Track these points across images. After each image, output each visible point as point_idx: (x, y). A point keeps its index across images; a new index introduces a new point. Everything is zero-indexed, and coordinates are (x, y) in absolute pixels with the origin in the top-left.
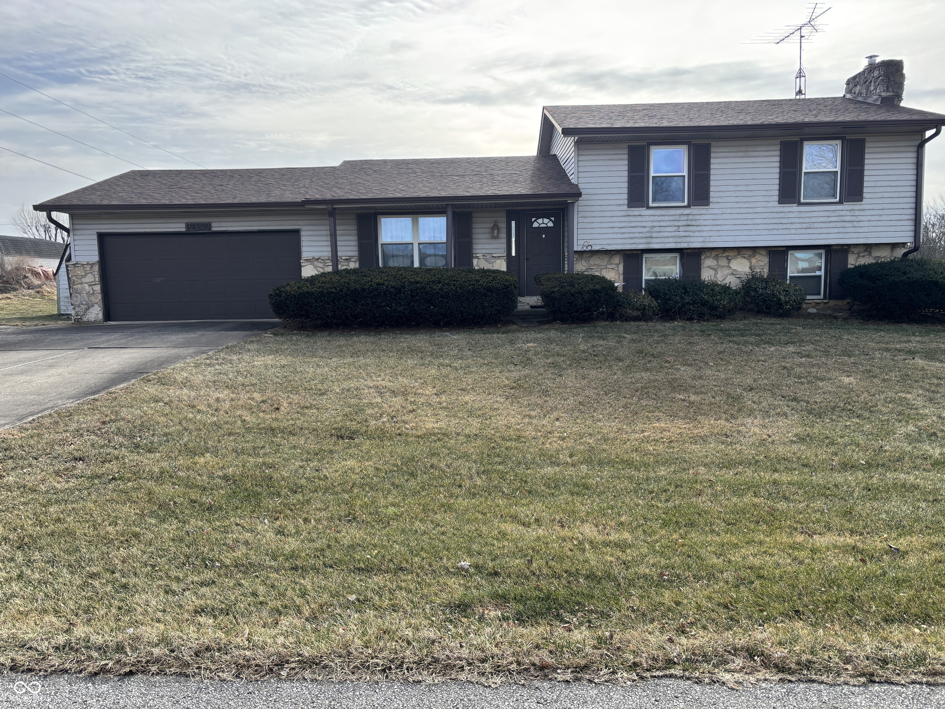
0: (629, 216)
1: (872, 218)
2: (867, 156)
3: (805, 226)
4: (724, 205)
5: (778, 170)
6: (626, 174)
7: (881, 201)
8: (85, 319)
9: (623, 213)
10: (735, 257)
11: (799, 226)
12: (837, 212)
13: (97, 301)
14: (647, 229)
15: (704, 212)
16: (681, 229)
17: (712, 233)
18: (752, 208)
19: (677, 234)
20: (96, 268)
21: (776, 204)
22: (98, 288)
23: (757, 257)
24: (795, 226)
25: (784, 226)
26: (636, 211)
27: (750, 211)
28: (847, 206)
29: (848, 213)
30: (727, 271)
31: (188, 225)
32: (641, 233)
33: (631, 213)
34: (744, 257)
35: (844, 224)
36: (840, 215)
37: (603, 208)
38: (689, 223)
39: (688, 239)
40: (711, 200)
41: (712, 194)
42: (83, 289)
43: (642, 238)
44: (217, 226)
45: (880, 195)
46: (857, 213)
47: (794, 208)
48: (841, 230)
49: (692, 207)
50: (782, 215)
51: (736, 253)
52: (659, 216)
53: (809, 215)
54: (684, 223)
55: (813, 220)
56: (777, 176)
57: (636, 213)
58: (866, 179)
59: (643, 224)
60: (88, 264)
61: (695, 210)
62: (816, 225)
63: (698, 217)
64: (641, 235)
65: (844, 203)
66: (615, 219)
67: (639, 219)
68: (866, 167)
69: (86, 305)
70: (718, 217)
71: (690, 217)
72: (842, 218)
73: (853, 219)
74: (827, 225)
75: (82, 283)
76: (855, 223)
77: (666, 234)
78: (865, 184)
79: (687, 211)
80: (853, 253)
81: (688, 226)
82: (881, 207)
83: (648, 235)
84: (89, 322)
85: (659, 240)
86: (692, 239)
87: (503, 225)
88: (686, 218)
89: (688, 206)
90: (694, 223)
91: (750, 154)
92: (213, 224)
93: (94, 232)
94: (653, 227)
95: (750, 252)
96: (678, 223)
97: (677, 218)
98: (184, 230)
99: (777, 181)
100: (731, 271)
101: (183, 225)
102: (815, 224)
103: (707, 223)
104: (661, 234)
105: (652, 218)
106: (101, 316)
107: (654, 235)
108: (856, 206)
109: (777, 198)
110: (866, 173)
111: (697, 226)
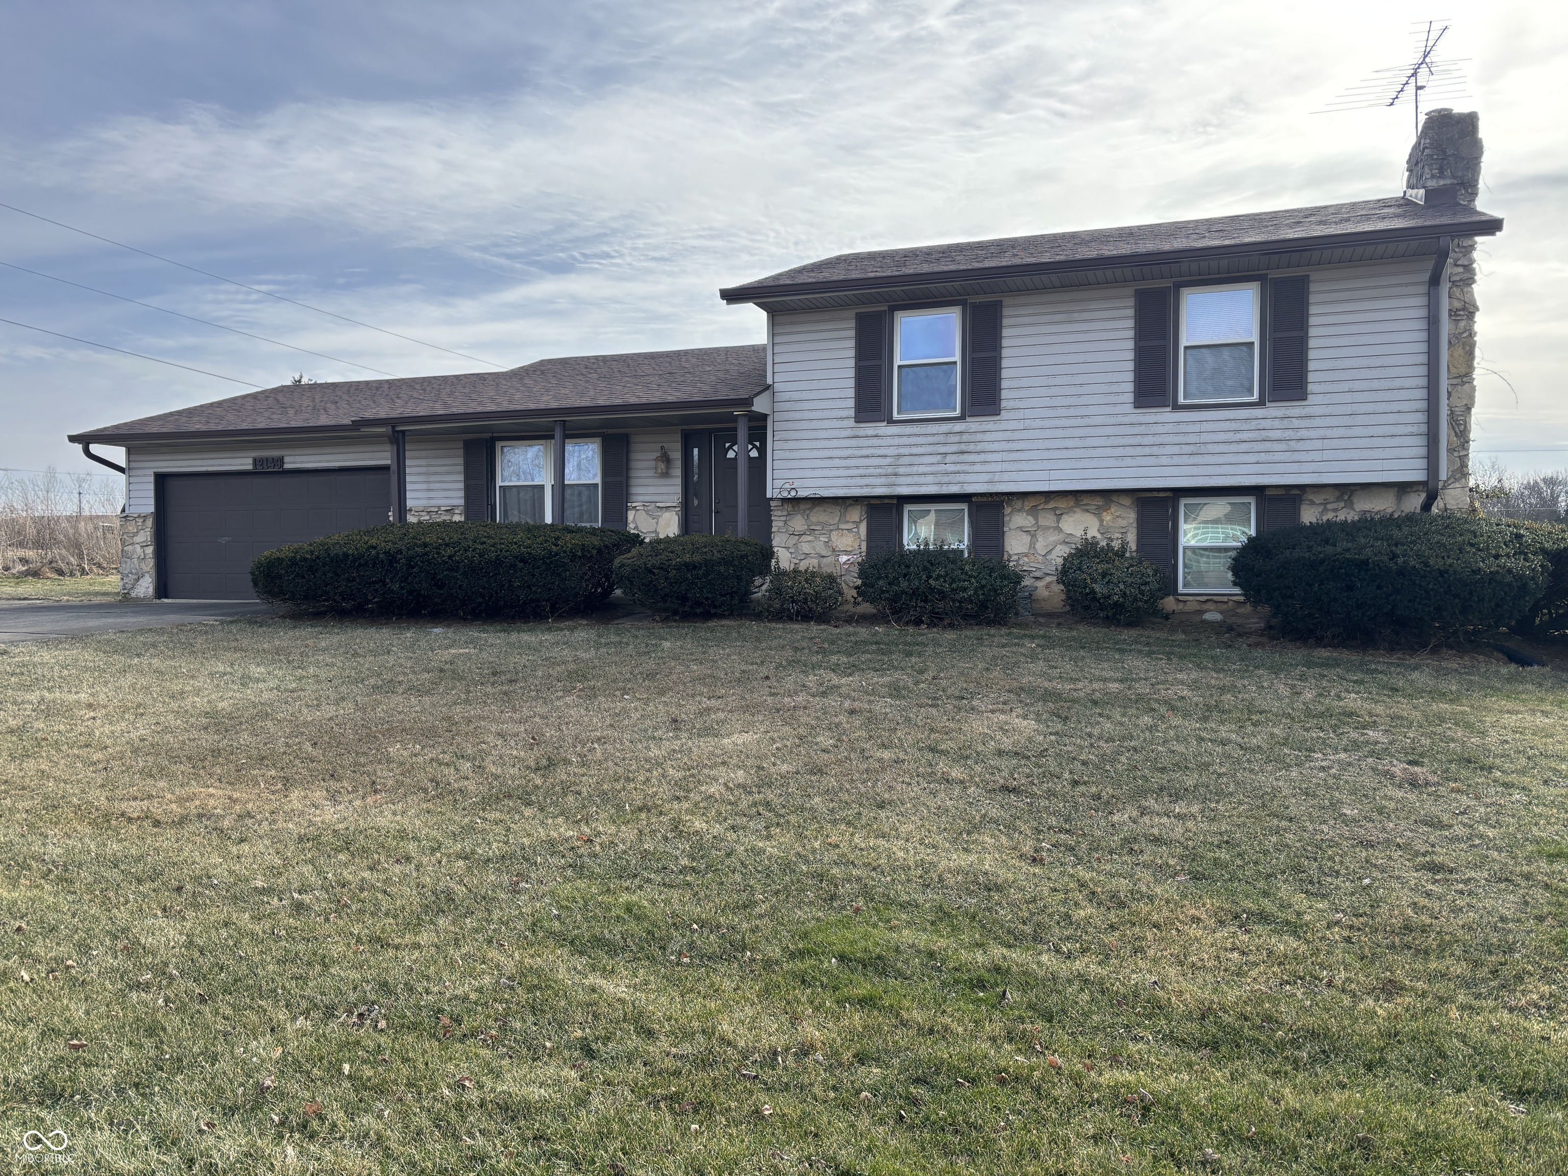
0: (857, 437)
1: (1330, 433)
2: (1313, 310)
3: (1187, 449)
4: (1029, 413)
5: (1131, 344)
6: (852, 363)
7: (1348, 398)
8: (133, 595)
9: (849, 433)
10: (1070, 510)
11: (1176, 450)
12: (1254, 423)
13: (148, 569)
14: (888, 461)
15: (991, 426)
16: (949, 459)
17: (1006, 466)
18: (1082, 417)
19: (942, 468)
20: (150, 522)
21: (1129, 408)
22: (150, 550)
23: (1113, 510)
24: (1168, 450)
25: (1147, 451)
26: (869, 429)
27: (1080, 422)
28: (1274, 410)
29: (1277, 424)
30: (1053, 537)
31: (255, 460)
32: (880, 466)
33: (861, 432)
34: (1087, 511)
35: (1268, 446)
36: (1260, 427)
37: (814, 424)
38: (963, 447)
39: (962, 477)
40: (1004, 404)
41: (1004, 394)
42: (134, 551)
43: (880, 475)
44: (291, 463)
45: (1345, 386)
46: (1296, 423)
47: (1166, 415)
48: (1263, 457)
49: (968, 419)
50: (1141, 430)
51: (1072, 503)
52: (909, 436)
53: (1197, 427)
54: (954, 448)
55: (1205, 437)
56: (1131, 355)
57: (870, 432)
58: (1312, 354)
59: (882, 451)
60: (139, 516)
61: (973, 424)
62: (1211, 448)
63: (979, 437)
64: (879, 471)
65: (1268, 404)
66: (835, 443)
67: (875, 442)
68: (1312, 332)
69: (136, 574)
70: (1017, 435)
71: (965, 437)
72: (1264, 434)
73: (1288, 434)
74: (1234, 448)
75: (132, 544)
76: (1292, 443)
77: (922, 469)
78: (1311, 366)
79: (959, 427)
80: (1312, 503)
81: (963, 453)
82: (1348, 409)
83: (890, 470)
84: (137, 598)
85: (909, 480)
86: (969, 478)
87: (677, 456)
88: (956, 438)
89: (962, 418)
90: (971, 447)
91: (1076, 316)
92: (286, 459)
93: (151, 472)
94: (899, 456)
95: (1099, 501)
96: (943, 449)
97: (941, 439)
98: (250, 467)
99: (1131, 366)
100: (1061, 537)
101: (250, 461)
102: (1209, 446)
103: (996, 446)
104: (915, 469)
105: (897, 441)
106: (151, 591)
107: (901, 470)
108: (1294, 409)
109: (1130, 398)
110: (1312, 343)
111: (978, 453)
